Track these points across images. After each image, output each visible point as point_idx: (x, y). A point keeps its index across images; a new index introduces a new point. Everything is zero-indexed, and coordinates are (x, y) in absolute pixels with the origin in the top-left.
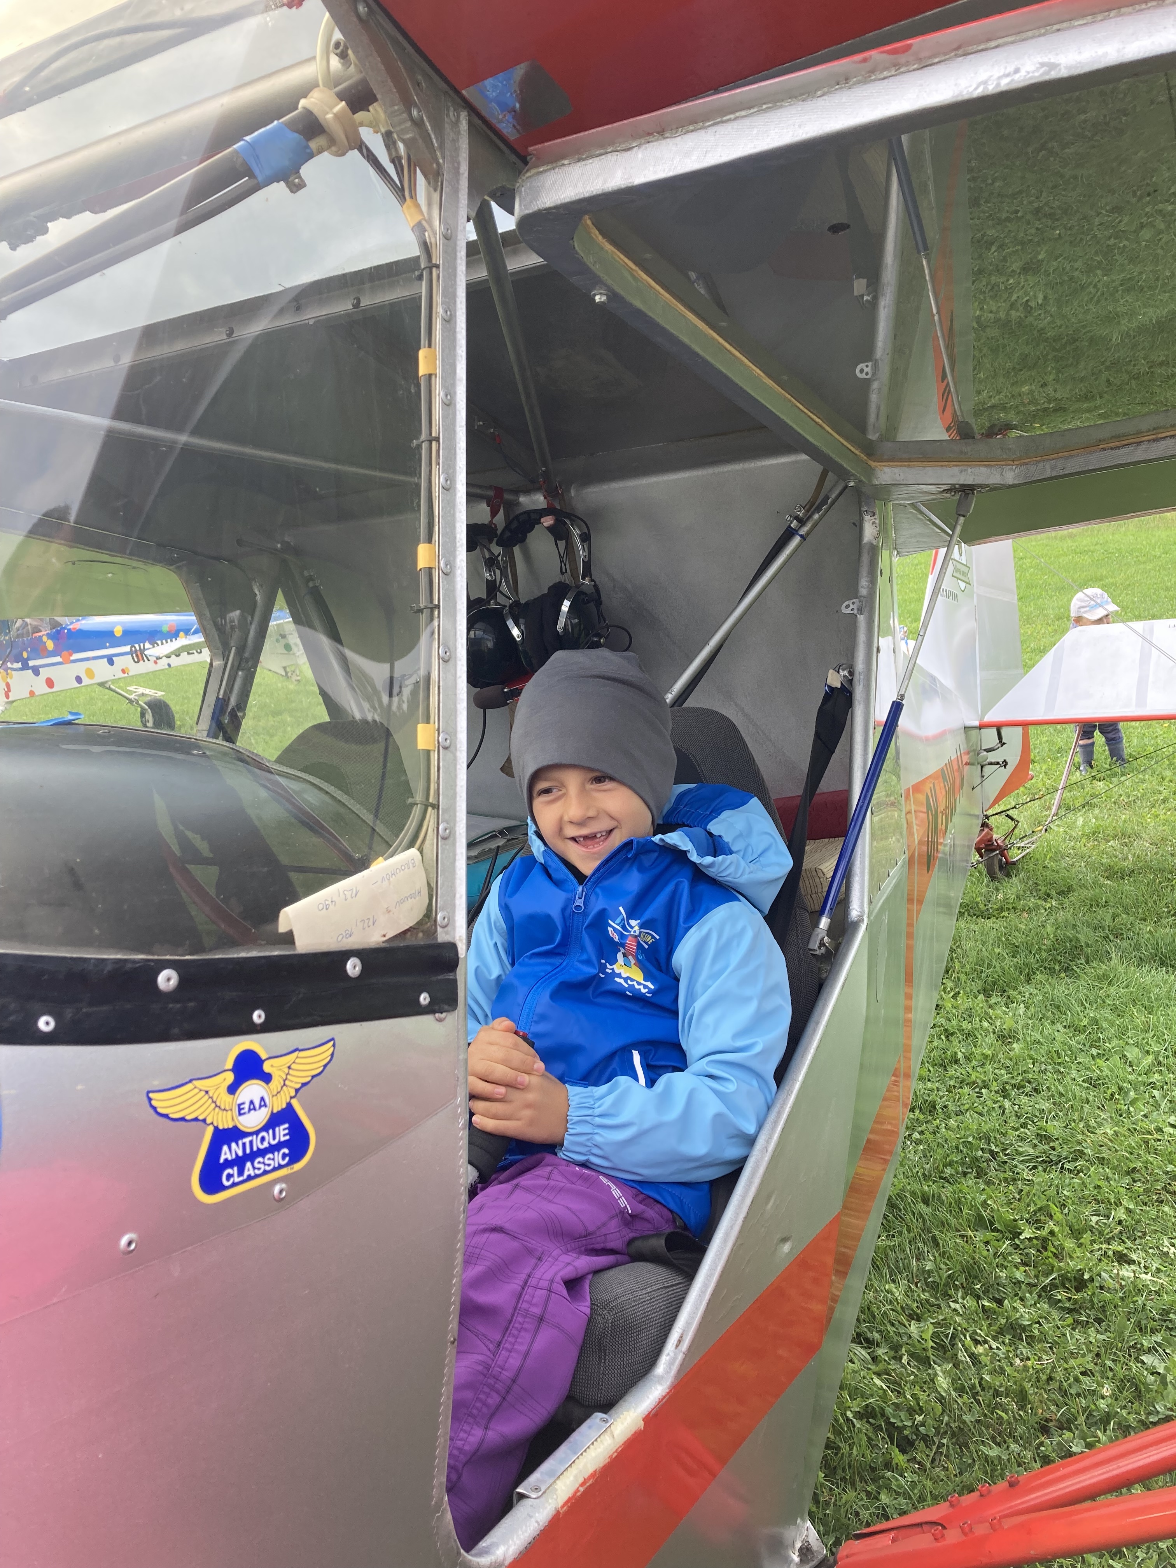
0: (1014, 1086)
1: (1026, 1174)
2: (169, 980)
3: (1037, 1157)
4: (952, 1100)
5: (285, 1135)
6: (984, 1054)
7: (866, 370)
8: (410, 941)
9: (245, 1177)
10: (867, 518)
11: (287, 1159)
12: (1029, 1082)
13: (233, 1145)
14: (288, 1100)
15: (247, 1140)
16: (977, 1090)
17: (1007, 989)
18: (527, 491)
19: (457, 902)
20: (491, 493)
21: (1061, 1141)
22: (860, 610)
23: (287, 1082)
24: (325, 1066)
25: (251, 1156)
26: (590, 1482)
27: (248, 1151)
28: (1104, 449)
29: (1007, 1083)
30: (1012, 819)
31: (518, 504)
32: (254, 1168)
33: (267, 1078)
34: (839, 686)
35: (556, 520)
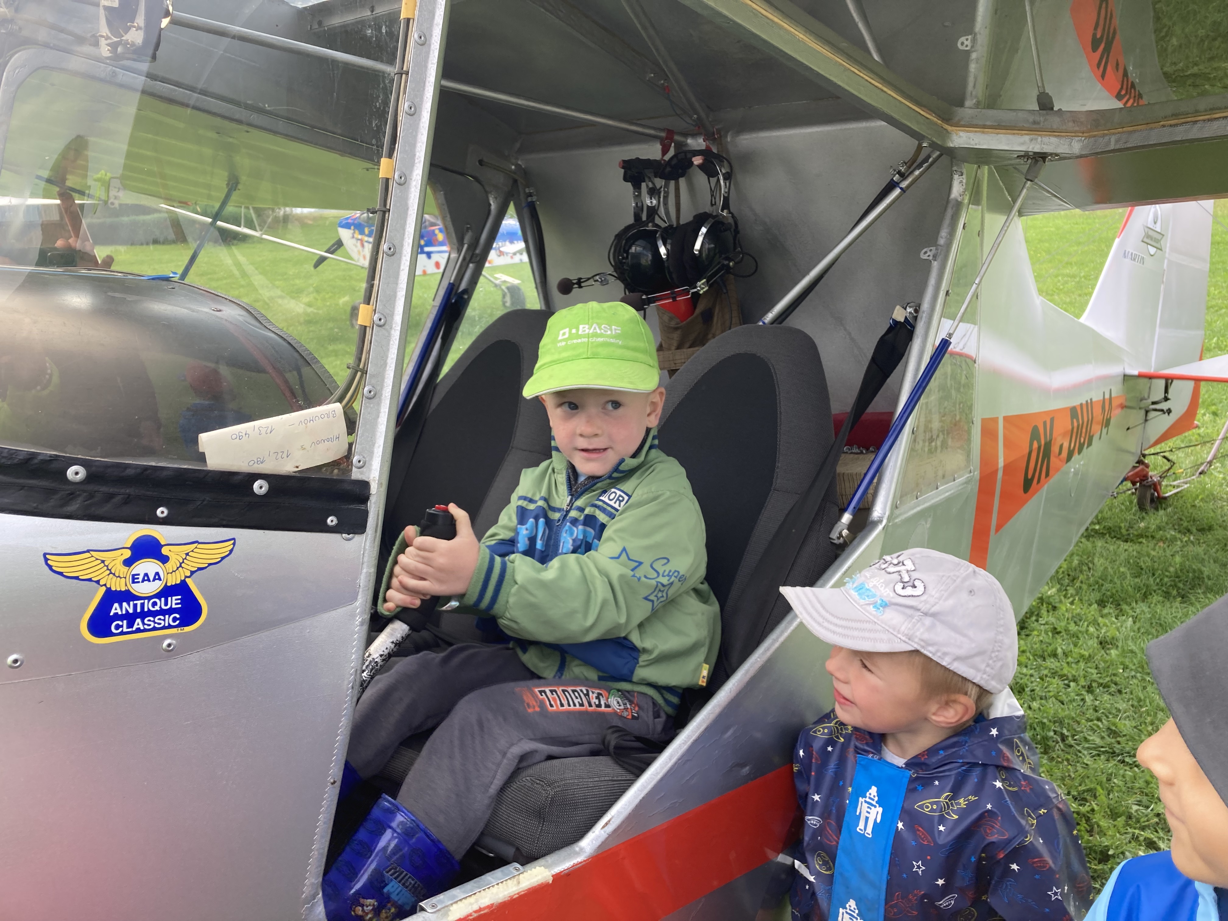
0: (1100, 685)
1: (1087, 760)
2: (77, 473)
3: (1102, 747)
4: (1040, 686)
5: (176, 604)
6: (1080, 653)
7: (966, 43)
8: (325, 474)
9: (134, 629)
10: (956, 177)
11: (178, 622)
12: (1116, 684)
13: (125, 604)
14: (183, 579)
15: (139, 603)
16: (1066, 682)
17: (1121, 603)
18: (694, 135)
19: (376, 450)
20: (663, 134)
21: (1128, 737)
22: (935, 257)
23: (183, 565)
24: (223, 558)
25: (143, 615)
26: (486, 911)
27: (139, 610)
28: (1164, 126)
29: (1095, 681)
30: (1168, 460)
31: (687, 145)
32: (144, 624)
33: (164, 559)
34: (902, 320)
35: (705, 160)
